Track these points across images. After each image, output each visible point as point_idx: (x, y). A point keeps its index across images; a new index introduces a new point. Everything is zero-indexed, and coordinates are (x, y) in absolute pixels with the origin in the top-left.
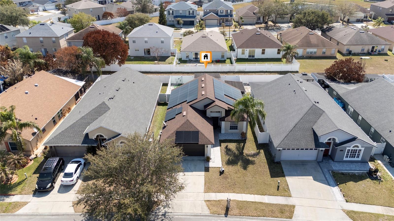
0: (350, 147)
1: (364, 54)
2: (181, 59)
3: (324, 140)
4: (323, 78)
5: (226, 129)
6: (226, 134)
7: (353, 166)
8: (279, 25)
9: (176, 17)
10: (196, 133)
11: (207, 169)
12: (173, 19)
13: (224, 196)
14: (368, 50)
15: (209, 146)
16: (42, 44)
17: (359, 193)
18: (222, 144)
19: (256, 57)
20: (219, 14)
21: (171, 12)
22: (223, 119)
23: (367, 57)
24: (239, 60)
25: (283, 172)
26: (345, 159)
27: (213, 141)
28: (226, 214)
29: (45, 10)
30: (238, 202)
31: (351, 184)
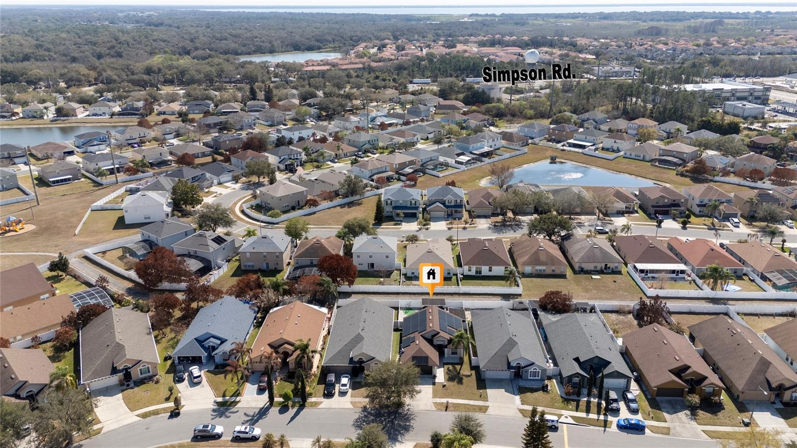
0: (531, 369)
1: (597, 271)
2: (406, 274)
3: (514, 364)
4: (537, 306)
5: (448, 354)
6: (448, 358)
7: (533, 383)
8: (520, 217)
9: (395, 208)
10: (426, 358)
11: (434, 384)
12: (391, 210)
13: (444, 400)
14: (602, 267)
15: (436, 367)
16: (265, 258)
17: (532, 399)
18: (445, 366)
19: (483, 274)
20: (447, 204)
21: (389, 202)
22: (446, 346)
23: (598, 277)
24: (467, 278)
25: (485, 386)
26: (529, 378)
27: (438, 363)
28: (446, 410)
29: (220, 184)
30: (454, 404)
31: (529, 394)
